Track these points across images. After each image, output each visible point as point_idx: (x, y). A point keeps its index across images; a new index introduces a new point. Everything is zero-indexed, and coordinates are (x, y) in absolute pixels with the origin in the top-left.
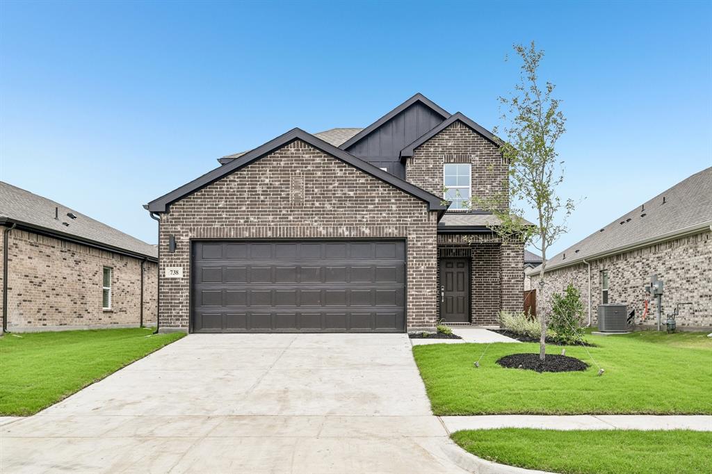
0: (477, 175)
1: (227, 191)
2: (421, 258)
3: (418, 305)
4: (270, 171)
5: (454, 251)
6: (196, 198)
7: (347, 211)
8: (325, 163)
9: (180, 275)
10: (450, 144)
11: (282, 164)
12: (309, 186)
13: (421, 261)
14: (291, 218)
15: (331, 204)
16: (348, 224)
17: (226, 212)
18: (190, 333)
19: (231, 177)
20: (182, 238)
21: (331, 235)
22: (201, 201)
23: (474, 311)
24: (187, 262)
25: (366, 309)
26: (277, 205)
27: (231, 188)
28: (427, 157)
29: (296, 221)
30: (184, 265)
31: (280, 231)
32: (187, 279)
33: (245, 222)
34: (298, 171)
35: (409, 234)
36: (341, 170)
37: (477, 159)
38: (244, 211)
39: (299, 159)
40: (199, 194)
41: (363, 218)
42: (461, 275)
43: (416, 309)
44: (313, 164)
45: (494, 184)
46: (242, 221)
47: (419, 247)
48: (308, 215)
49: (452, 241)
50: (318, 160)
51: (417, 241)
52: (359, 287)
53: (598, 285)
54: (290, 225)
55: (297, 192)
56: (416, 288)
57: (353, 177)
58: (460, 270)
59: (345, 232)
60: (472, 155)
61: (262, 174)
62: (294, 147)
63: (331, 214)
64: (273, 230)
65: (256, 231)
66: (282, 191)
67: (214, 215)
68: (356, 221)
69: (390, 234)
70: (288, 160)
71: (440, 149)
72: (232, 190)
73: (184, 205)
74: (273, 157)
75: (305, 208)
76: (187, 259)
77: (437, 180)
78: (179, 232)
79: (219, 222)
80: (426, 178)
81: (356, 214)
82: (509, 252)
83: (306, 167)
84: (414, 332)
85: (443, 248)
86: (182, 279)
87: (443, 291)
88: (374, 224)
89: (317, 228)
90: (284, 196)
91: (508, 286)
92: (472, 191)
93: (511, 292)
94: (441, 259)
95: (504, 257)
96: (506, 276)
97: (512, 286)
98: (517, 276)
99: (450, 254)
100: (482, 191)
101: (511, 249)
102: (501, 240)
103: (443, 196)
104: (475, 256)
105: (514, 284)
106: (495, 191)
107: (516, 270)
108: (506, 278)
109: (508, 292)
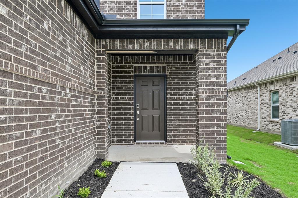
23: (169, 130)
42: (156, 93)
49: (133, 47)
53: (268, 101)
58: (155, 88)
82: (207, 61)
85: (138, 65)
87: (138, 109)
91: (206, 107)
92: (167, 6)
93: (211, 114)
94: (135, 76)
95: (201, 68)
96: (203, 93)
97: (211, 107)
98: (219, 92)
99: (144, 71)
100: (177, 6)
101: (211, 58)
102: (198, 46)
103: (137, 11)
104: (170, 73)
105: (214, 103)
106: (191, 6)
107: (217, 86)
108: (204, 95)
109: (206, 114)
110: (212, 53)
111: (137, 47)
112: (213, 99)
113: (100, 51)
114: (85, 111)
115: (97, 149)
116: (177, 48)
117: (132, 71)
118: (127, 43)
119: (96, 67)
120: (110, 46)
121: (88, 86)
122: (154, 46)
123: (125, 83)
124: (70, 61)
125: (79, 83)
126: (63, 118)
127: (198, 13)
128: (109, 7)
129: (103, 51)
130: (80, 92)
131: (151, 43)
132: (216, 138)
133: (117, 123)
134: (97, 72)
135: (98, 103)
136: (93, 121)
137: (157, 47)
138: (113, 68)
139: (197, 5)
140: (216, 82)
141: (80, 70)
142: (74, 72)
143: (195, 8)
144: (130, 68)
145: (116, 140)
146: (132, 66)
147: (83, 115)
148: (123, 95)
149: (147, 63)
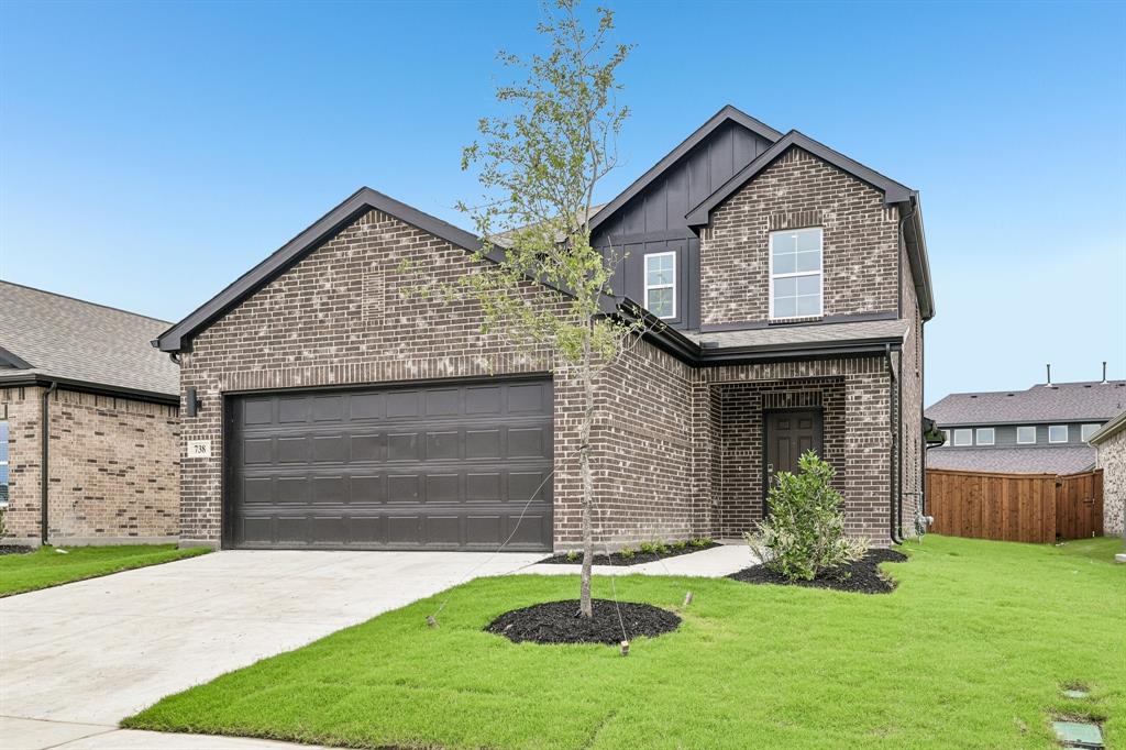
0: (833, 248)
1: (271, 309)
2: (578, 409)
3: (572, 500)
4: (332, 268)
5: (789, 397)
6: (229, 324)
7: (452, 328)
8: (417, 246)
9: (207, 454)
10: (780, 194)
11: (350, 253)
12: (391, 288)
13: (577, 415)
14: (363, 348)
15: (425, 318)
16: (454, 353)
17: (271, 343)
18: (224, 548)
19: (276, 285)
20: (209, 391)
21: (425, 374)
22: (235, 329)
24: (216, 431)
25: (491, 508)
26: (343, 326)
27: (276, 303)
28: (738, 223)
29: (372, 354)
30: (212, 437)
31: (347, 372)
32: (216, 460)
33: (297, 359)
34: (374, 264)
35: (557, 365)
36: (442, 255)
37: (834, 216)
38: (295, 341)
39: (375, 243)
40: (232, 316)
41: (478, 339)
42: (805, 443)
43: (569, 507)
44: (397, 248)
45: (868, 262)
46: (292, 358)
47: (573, 389)
48: (389, 340)
49: (747, 376)
50: (405, 241)
51: (570, 377)
52: (481, 468)
54: (364, 360)
55: (372, 301)
56: (569, 468)
57: (461, 266)
58: (804, 433)
59: (447, 368)
60: (824, 211)
61: (321, 275)
62: (368, 222)
63: (426, 337)
64: (337, 371)
65: (312, 374)
66: (350, 302)
67: (252, 351)
68: (466, 346)
69: (522, 366)
70: (359, 247)
71: (762, 206)
72: (277, 306)
73: (212, 337)
74: (337, 243)
75: (385, 328)
76: (216, 426)
77: (755, 264)
78: (205, 382)
79: (259, 361)
80: (736, 262)
81: (466, 334)
82: (858, 392)
83: (386, 256)
84: (565, 551)
85: (769, 392)
86: (210, 460)
88: (496, 350)
89: (404, 362)
90: (354, 310)
91: (857, 462)
92: (825, 280)
93: (864, 473)
94: (766, 413)
95: (849, 403)
96: (852, 440)
97: (864, 461)
98: (877, 440)
99: (780, 402)
100: (843, 278)
101: (864, 387)
102: (844, 369)
103: (768, 294)
104: (830, 404)
105: (869, 456)
106: (870, 276)
107: (874, 429)
108: (853, 445)
109: (856, 473)
110: (866, 380)
111: (752, 376)
112: (867, 450)
113: (698, 385)
114: (679, 468)
115: (694, 526)
116: (811, 375)
117: (759, 403)
118: (737, 371)
119: (693, 408)
120: (713, 379)
121: (682, 437)
122: (777, 373)
123: (745, 426)
124: (664, 412)
125: (674, 435)
126: (658, 472)
127: (884, 288)
128: (717, 290)
129: (703, 385)
130: (673, 445)
131: (772, 370)
132: (872, 510)
133: (731, 498)
134: (694, 415)
135: (696, 460)
136: (689, 485)
137: (782, 375)
138: (724, 400)
139: (882, 272)
140: (871, 424)
141: (674, 419)
142: (669, 423)
143: (878, 279)
144: (755, 399)
145: (728, 530)
146: (759, 394)
147: (676, 473)
148: (742, 449)
149: (785, 388)
